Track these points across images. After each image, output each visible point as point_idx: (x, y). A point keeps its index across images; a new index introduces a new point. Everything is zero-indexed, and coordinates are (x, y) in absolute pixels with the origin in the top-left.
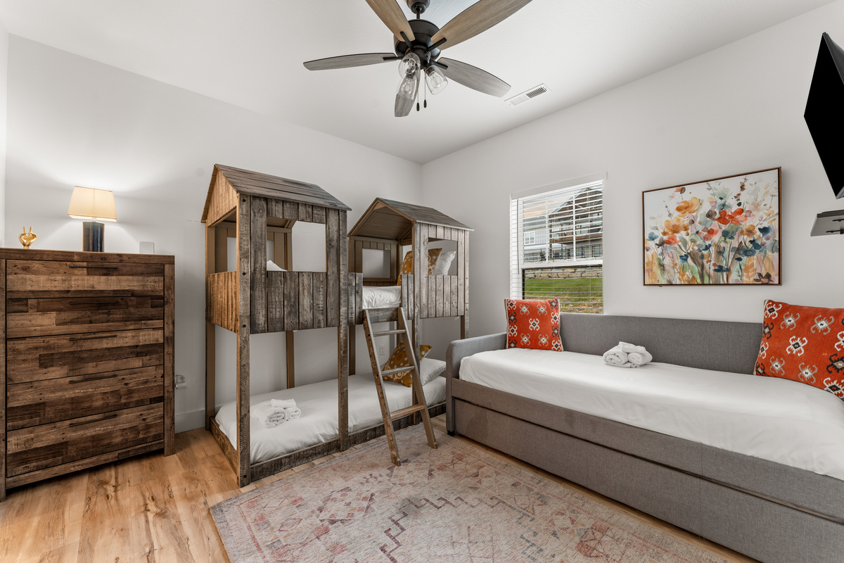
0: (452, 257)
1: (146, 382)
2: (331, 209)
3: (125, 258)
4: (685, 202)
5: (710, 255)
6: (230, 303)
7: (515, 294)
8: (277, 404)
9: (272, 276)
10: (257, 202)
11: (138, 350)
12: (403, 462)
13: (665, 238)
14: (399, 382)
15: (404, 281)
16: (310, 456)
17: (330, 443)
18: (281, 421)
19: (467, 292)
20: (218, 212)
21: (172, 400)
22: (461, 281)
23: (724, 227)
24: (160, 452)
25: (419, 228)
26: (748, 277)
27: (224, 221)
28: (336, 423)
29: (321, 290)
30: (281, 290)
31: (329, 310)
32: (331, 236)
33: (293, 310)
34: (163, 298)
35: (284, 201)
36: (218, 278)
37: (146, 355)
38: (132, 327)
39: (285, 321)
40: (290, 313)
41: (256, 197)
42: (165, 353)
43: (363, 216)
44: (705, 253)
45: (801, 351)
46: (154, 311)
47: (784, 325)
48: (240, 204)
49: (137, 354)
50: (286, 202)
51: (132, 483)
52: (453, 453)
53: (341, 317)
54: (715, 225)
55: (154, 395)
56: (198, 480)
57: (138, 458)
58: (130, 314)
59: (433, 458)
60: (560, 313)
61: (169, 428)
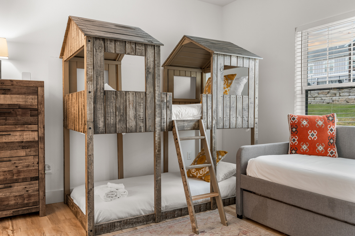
0: (245, 81)
1: (28, 166)
2: (149, 45)
3: (15, 83)
6: (80, 113)
7: (299, 111)
8: (112, 186)
9: (108, 94)
10: (98, 42)
11: (23, 144)
12: (201, 232)
14: (201, 178)
15: (204, 99)
16: (135, 223)
17: (148, 216)
18: (114, 198)
19: (256, 109)
20: (71, 50)
21: (44, 179)
22: (252, 100)
24: (37, 214)
25: (216, 57)
27: (75, 57)
28: (153, 202)
29: (142, 104)
30: (114, 104)
31: (147, 120)
32: (149, 65)
33: (122, 119)
34: (37, 110)
35: (116, 40)
36: (72, 96)
37: (28, 148)
38: (19, 129)
39: (117, 126)
40: (120, 121)
41: (97, 38)
42: (39, 147)
43: (174, 50)
46: (32, 119)
48: (87, 43)
49: (23, 147)
50: (117, 41)
51: (22, 230)
52: (240, 229)
53: (156, 125)
55: (33, 175)
56: (61, 232)
57: (24, 216)
58: (18, 120)
59: (224, 232)
60: (336, 126)
61: (42, 198)
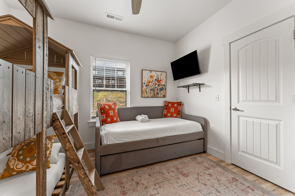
4: (151, 75)
5: (156, 90)
13: (147, 84)
15: (66, 90)
22: (77, 93)
23: (158, 83)
25: (70, 56)
26: (162, 96)
44: (155, 89)
45: (173, 111)
47: (169, 106)
53: (44, 122)
54: (157, 82)
